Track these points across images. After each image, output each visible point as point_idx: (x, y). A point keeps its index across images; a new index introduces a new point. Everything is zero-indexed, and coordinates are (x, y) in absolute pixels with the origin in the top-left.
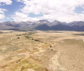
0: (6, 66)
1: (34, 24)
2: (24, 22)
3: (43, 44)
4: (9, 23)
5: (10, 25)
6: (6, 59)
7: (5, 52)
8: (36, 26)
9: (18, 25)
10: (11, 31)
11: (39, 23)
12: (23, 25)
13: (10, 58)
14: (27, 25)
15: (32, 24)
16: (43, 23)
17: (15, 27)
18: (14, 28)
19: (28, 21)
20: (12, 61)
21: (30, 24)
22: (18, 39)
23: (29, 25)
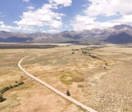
0: (52, 73)
1: (104, 32)
2: (88, 31)
3: (100, 61)
4: (67, 32)
5: (68, 36)
6: (54, 69)
7: (55, 64)
8: (107, 35)
9: (78, 35)
10: (68, 44)
11: (113, 30)
12: (86, 35)
13: (57, 69)
14: (93, 35)
15: (100, 33)
16: (121, 30)
17: (75, 38)
18: (72, 40)
19: (94, 29)
20: (57, 71)
21: (97, 33)
22: (72, 55)
23: (95, 35)
